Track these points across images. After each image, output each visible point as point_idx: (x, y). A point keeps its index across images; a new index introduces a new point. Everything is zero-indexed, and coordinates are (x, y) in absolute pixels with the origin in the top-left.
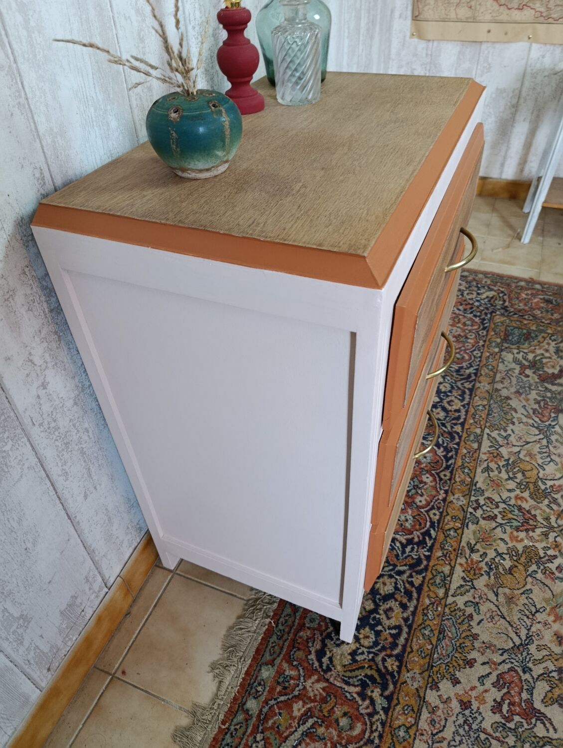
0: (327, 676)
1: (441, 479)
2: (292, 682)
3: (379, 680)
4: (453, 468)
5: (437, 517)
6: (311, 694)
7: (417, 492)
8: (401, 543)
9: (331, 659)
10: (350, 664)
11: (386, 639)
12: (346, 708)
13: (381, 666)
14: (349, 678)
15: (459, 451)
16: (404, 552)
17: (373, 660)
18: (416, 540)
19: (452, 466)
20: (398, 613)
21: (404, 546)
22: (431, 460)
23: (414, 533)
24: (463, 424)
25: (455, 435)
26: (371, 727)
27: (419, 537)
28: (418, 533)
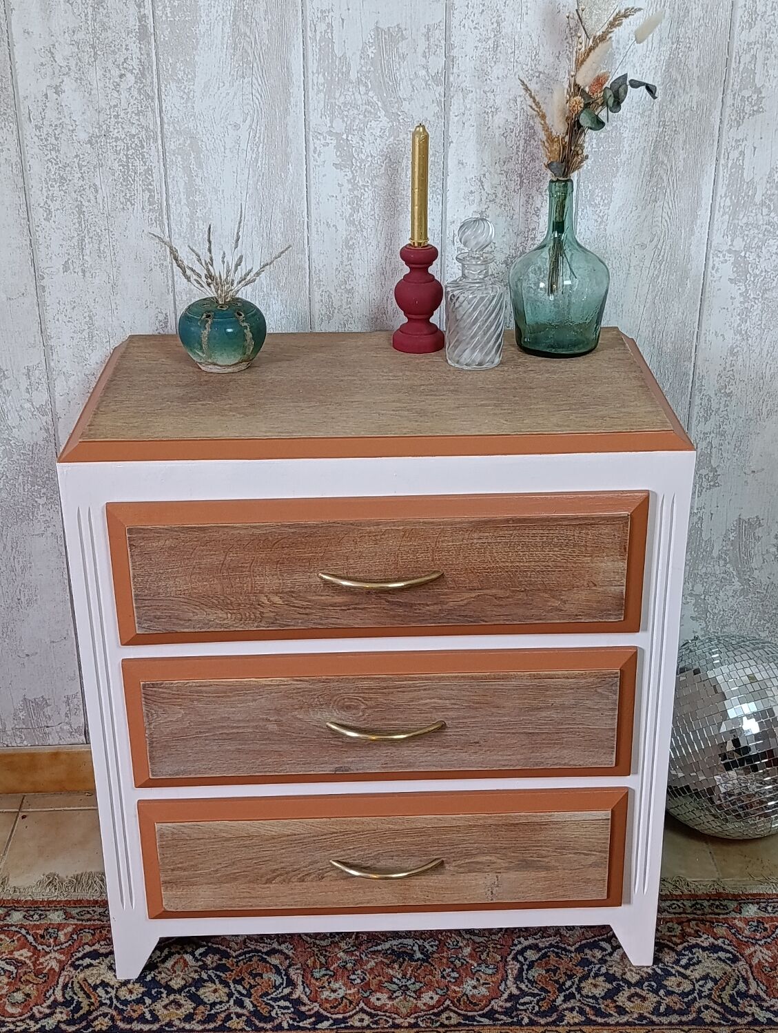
0: (68, 968)
1: (438, 1014)
2: (52, 940)
3: (76, 1016)
4: (473, 1025)
5: (358, 1024)
6: (42, 960)
7: (395, 992)
8: (291, 993)
9: (91, 965)
10: (89, 985)
11: (134, 1011)
12: (34, 993)
13: (95, 1014)
14: (72, 988)
15: (518, 1027)
16: (275, 1000)
17: (102, 1004)
18: (303, 1009)
19: (475, 1023)
20: (177, 1014)
21: (285, 998)
22: (473, 996)
23: (316, 1004)
24: (589, 1022)
25: (555, 1016)
26: (18, 1021)
27: (310, 1010)
28: (316, 1009)
